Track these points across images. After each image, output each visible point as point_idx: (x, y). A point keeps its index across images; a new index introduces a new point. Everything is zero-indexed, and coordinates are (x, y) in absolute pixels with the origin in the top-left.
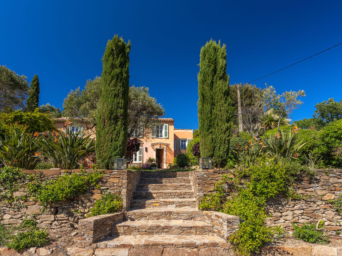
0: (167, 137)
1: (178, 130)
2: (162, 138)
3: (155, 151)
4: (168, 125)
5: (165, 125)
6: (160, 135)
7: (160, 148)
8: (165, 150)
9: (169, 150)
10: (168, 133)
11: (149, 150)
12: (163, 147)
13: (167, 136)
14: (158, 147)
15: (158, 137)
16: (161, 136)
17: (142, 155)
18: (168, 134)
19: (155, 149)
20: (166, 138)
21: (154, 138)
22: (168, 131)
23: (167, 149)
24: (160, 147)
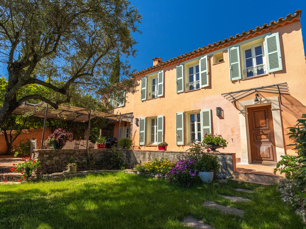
0: (280, 68)
3: (242, 112)
4: (277, 35)
5: (268, 37)
6: (255, 71)
7: (259, 104)
8: (275, 106)
9: (292, 104)
10: (279, 55)
11: (226, 113)
12: (268, 101)
13: (277, 66)
14: (251, 102)
15: (251, 77)
16: (261, 71)
17: (209, 127)
18: (280, 60)
19: (242, 109)
20: (274, 73)
21: (236, 81)
22: (278, 51)
23: (280, 103)
24: (257, 100)
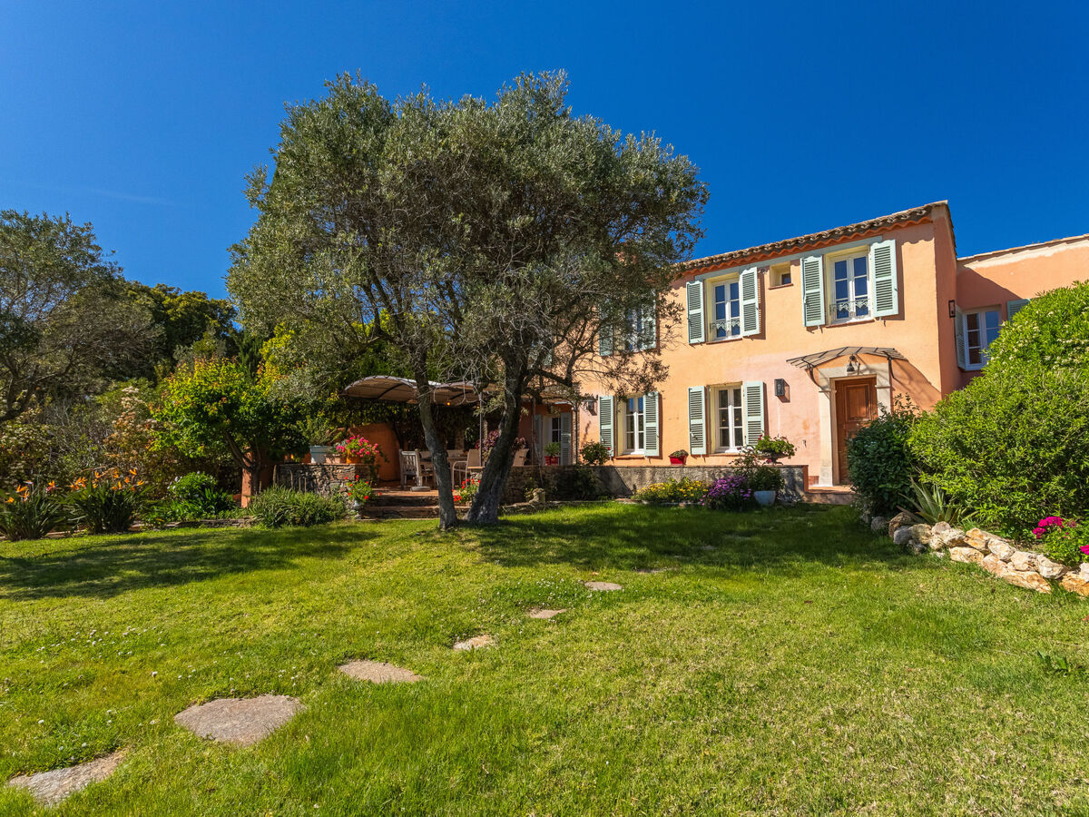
0: (895, 311)
1: (1014, 252)
2: (866, 318)
3: (824, 390)
4: (891, 244)
5: (876, 246)
6: (852, 308)
7: (855, 376)
8: (883, 380)
9: (911, 379)
10: (894, 285)
11: (793, 391)
12: (871, 370)
13: (890, 306)
14: (840, 371)
15: (843, 321)
16: (862, 311)
17: (761, 418)
18: (895, 294)
19: (824, 383)
20: (885, 318)
21: (815, 327)
22: (893, 277)
23: (892, 375)
24: (851, 369)
